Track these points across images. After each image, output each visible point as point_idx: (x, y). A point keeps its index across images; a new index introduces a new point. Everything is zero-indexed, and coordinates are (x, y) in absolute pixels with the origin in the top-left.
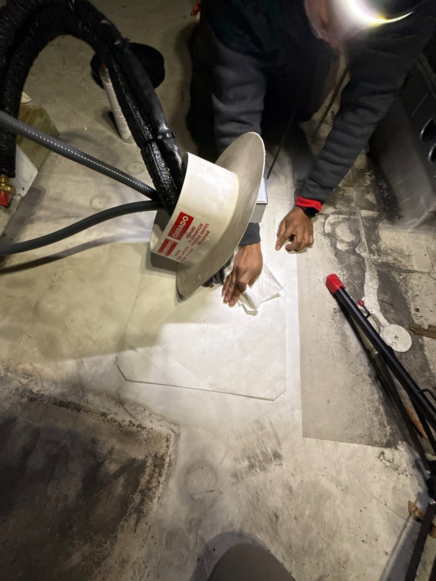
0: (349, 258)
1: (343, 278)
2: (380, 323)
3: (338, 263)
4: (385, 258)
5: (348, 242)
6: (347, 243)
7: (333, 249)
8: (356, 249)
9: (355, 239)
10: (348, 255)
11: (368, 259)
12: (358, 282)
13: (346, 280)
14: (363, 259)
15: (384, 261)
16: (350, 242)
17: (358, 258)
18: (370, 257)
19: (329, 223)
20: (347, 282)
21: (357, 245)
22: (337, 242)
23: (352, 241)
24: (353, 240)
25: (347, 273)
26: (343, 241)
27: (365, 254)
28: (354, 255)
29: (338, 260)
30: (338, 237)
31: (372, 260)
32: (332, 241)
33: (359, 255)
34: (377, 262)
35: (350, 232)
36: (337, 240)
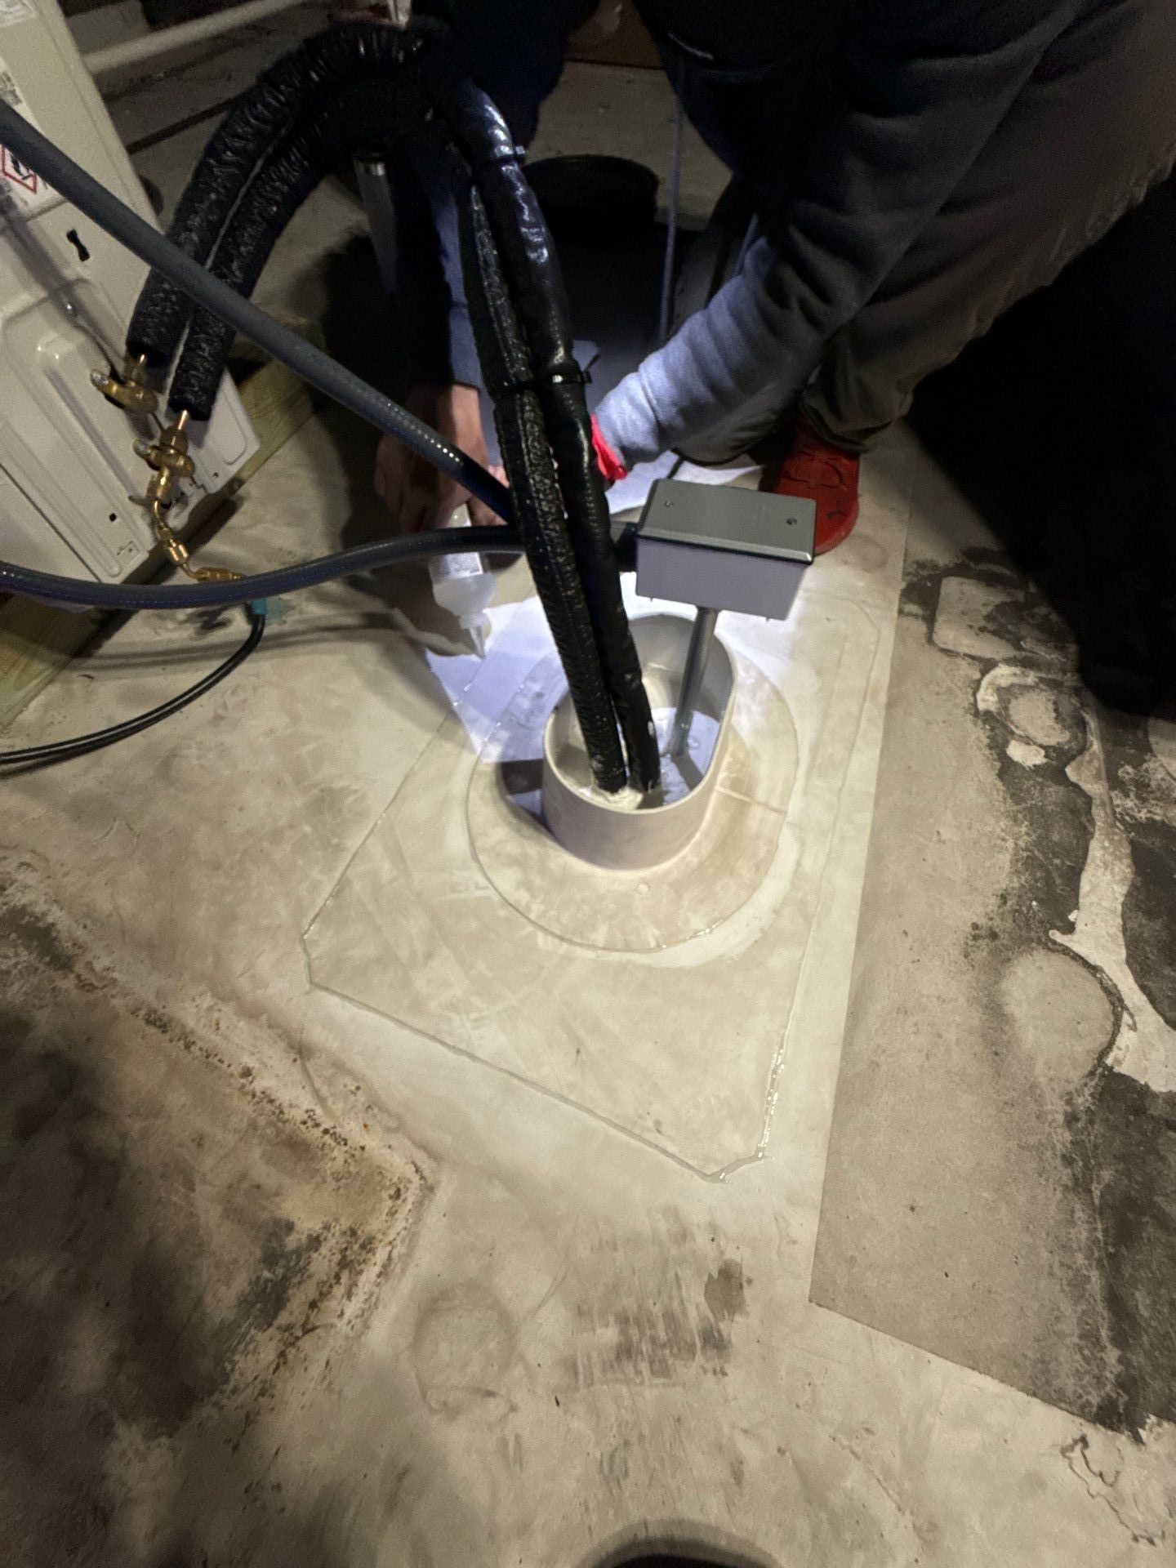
0: (1042, 789)
1: (1016, 844)
2: (1121, 1000)
3: (1005, 799)
4: (1158, 811)
5: (1045, 744)
6: (1041, 746)
7: (996, 757)
8: (1069, 770)
9: (1069, 742)
10: (1040, 780)
11: (1103, 804)
12: (1063, 863)
13: (1026, 849)
14: (1089, 800)
15: (1157, 818)
16: (1050, 747)
17: (1073, 795)
18: (1111, 799)
19: (991, 684)
20: (1028, 857)
21: (1073, 758)
22: (1009, 737)
23: (1059, 743)
24: (1061, 741)
25: (1031, 833)
26: (1027, 740)
27: (1095, 788)
28: (1060, 784)
29: (1008, 789)
30: (1017, 727)
31: (1118, 810)
32: (996, 735)
33: (1076, 786)
34: (1132, 817)
35: (1056, 718)
36: (1013, 733)
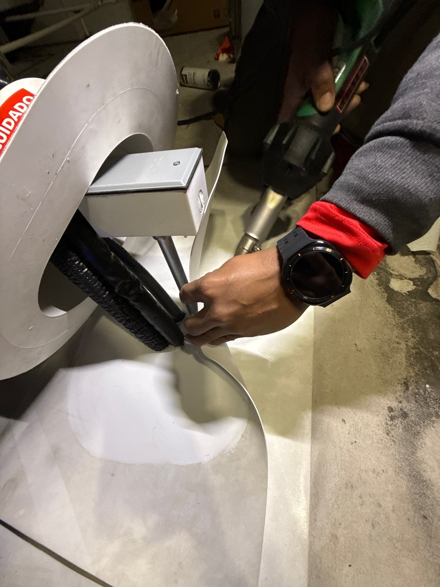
0: (416, 306)
1: (407, 345)
3: (394, 316)
5: (412, 278)
6: (410, 279)
7: (383, 290)
8: (430, 291)
9: (426, 274)
10: (414, 300)
13: (414, 348)
16: (415, 279)
17: (436, 306)
20: (416, 353)
21: (431, 283)
22: (389, 277)
23: (420, 276)
24: (421, 274)
25: (415, 335)
26: (401, 277)
28: (427, 301)
29: (395, 309)
30: (393, 270)
32: (381, 277)
35: (415, 261)
36: (391, 274)
